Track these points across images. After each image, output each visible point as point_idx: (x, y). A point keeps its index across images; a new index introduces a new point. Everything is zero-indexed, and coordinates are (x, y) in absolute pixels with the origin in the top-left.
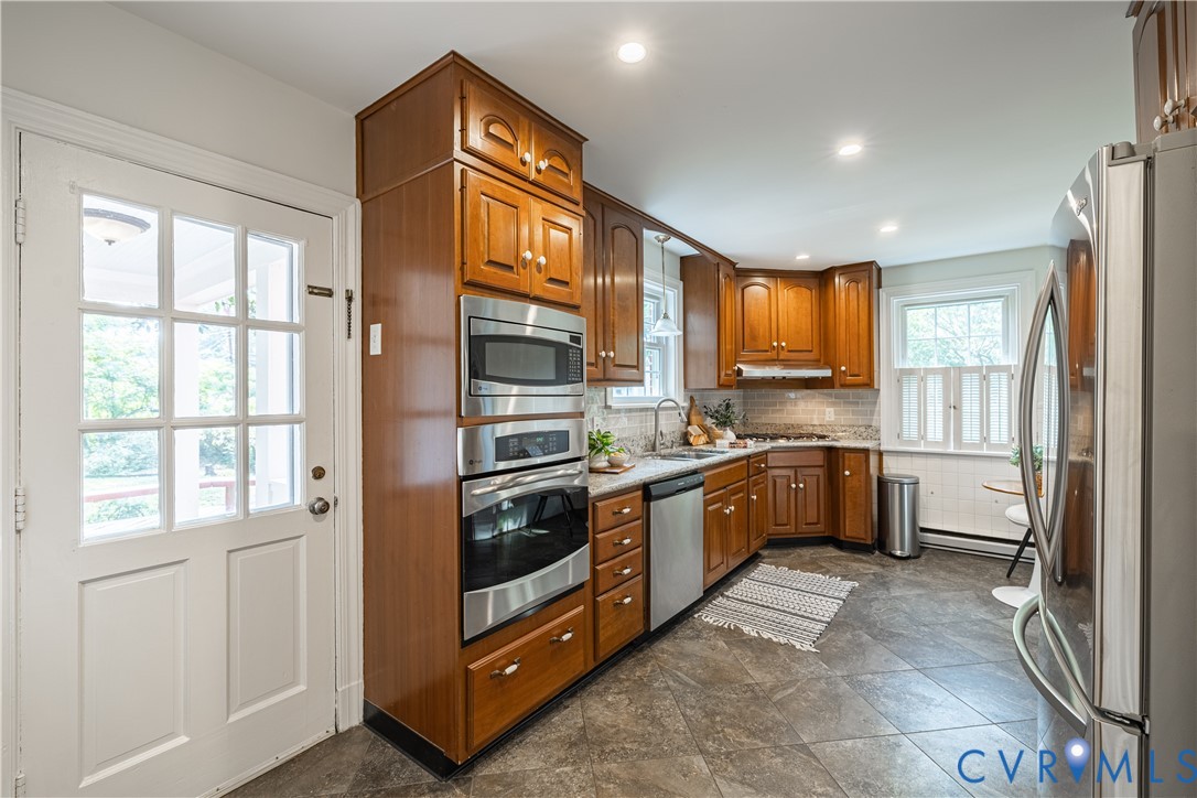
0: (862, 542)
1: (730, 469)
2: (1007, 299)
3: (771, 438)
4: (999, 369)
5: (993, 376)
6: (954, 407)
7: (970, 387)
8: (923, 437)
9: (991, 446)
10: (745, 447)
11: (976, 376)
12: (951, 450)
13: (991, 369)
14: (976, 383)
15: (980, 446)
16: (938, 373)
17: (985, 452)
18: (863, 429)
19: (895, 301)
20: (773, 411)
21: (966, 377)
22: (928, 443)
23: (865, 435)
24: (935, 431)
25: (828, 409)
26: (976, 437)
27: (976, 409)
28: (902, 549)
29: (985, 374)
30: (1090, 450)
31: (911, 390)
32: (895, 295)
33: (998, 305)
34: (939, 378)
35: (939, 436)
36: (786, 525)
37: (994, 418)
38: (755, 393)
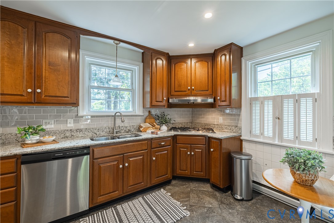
0: (218, 186)
1: (134, 145)
2: (313, 52)
3: (181, 130)
4: (306, 96)
5: (302, 100)
6: (278, 118)
7: (288, 107)
8: (262, 134)
10: (157, 134)
11: (291, 101)
12: (276, 142)
13: (301, 96)
14: (291, 104)
15: (294, 142)
16: (270, 100)
17: (297, 145)
18: (234, 128)
19: (250, 63)
20: (202, 118)
21: (286, 101)
22: (265, 137)
23: (234, 130)
24: (269, 131)
25: (220, 118)
26: (291, 136)
27: (292, 120)
28: (241, 195)
29: (297, 99)
31: (257, 109)
32: (249, 59)
34: (271, 102)
35: (271, 134)
36: (186, 171)
37: (303, 127)
38: (195, 110)
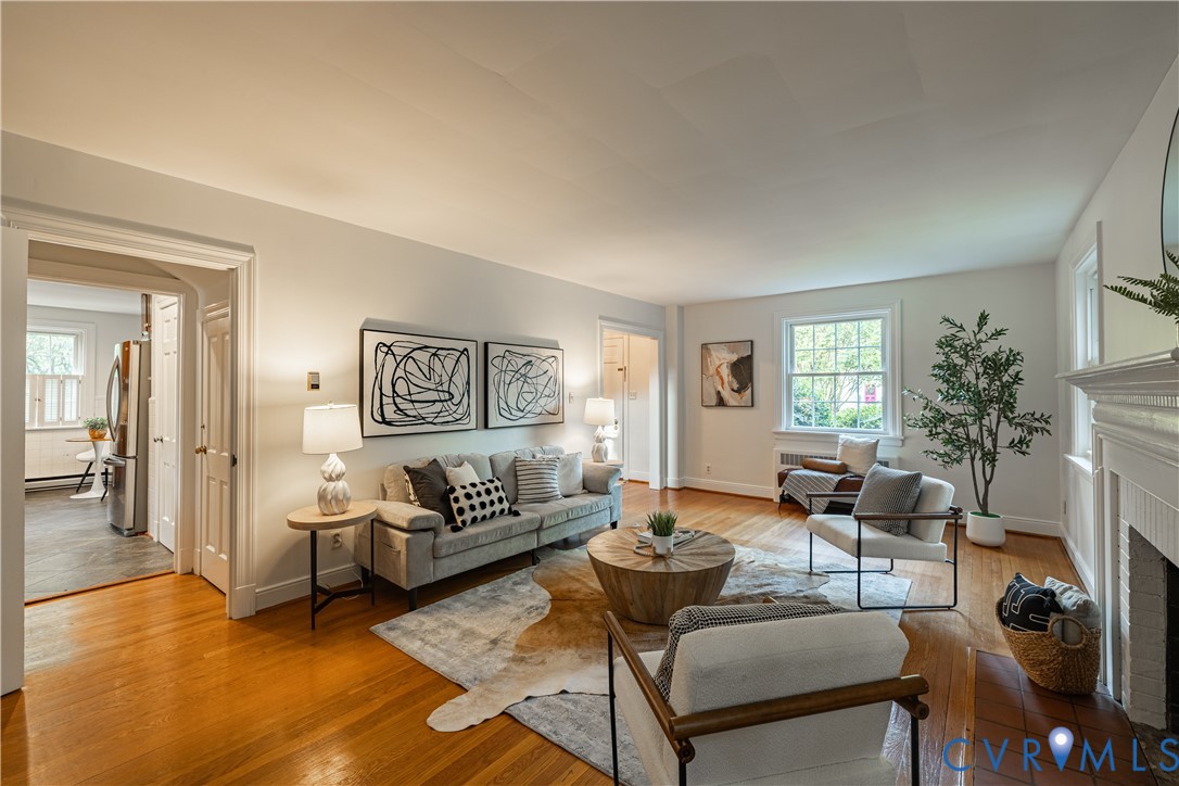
2: (77, 336)
4: (70, 377)
5: (68, 381)
6: (40, 400)
7: (52, 389)
9: (64, 423)
11: (55, 381)
12: (36, 427)
13: (65, 377)
14: (55, 386)
15: (57, 423)
17: (61, 426)
21: (49, 382)
26: (55, 417)
27: (55, 400)
29: (61, 380)
30: (126, 420)
33: (71, 340)
37: (67, 407)
